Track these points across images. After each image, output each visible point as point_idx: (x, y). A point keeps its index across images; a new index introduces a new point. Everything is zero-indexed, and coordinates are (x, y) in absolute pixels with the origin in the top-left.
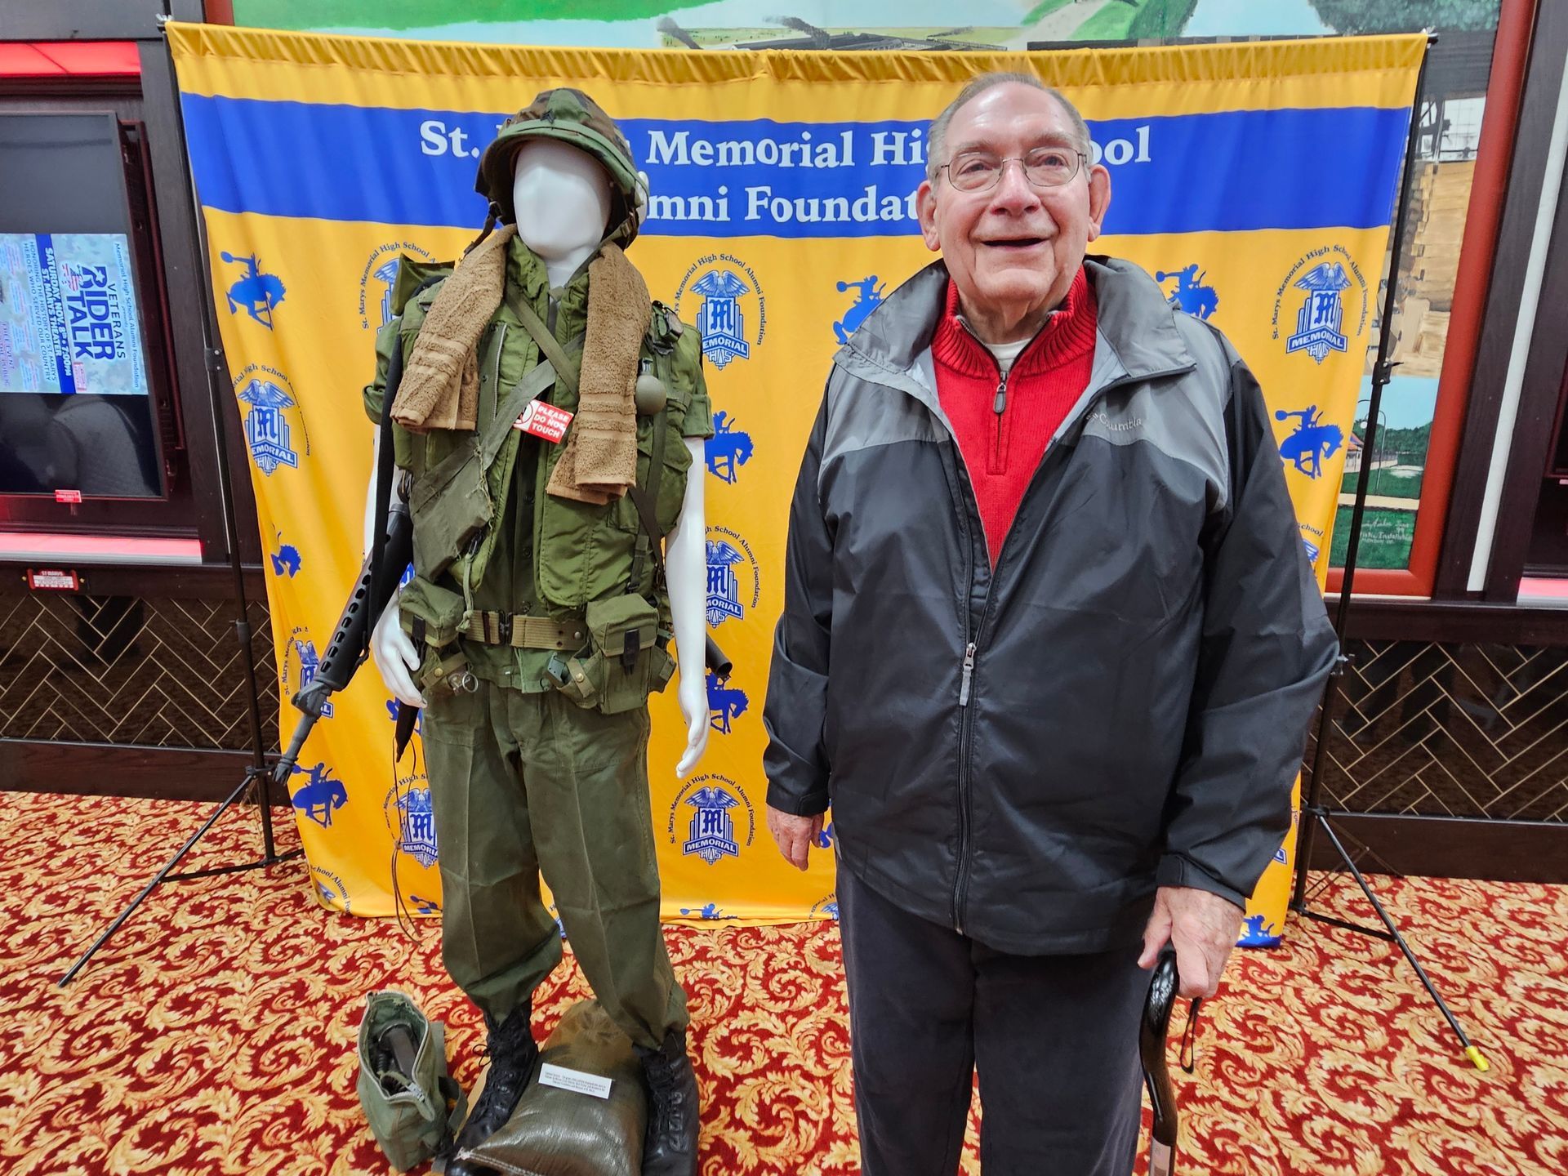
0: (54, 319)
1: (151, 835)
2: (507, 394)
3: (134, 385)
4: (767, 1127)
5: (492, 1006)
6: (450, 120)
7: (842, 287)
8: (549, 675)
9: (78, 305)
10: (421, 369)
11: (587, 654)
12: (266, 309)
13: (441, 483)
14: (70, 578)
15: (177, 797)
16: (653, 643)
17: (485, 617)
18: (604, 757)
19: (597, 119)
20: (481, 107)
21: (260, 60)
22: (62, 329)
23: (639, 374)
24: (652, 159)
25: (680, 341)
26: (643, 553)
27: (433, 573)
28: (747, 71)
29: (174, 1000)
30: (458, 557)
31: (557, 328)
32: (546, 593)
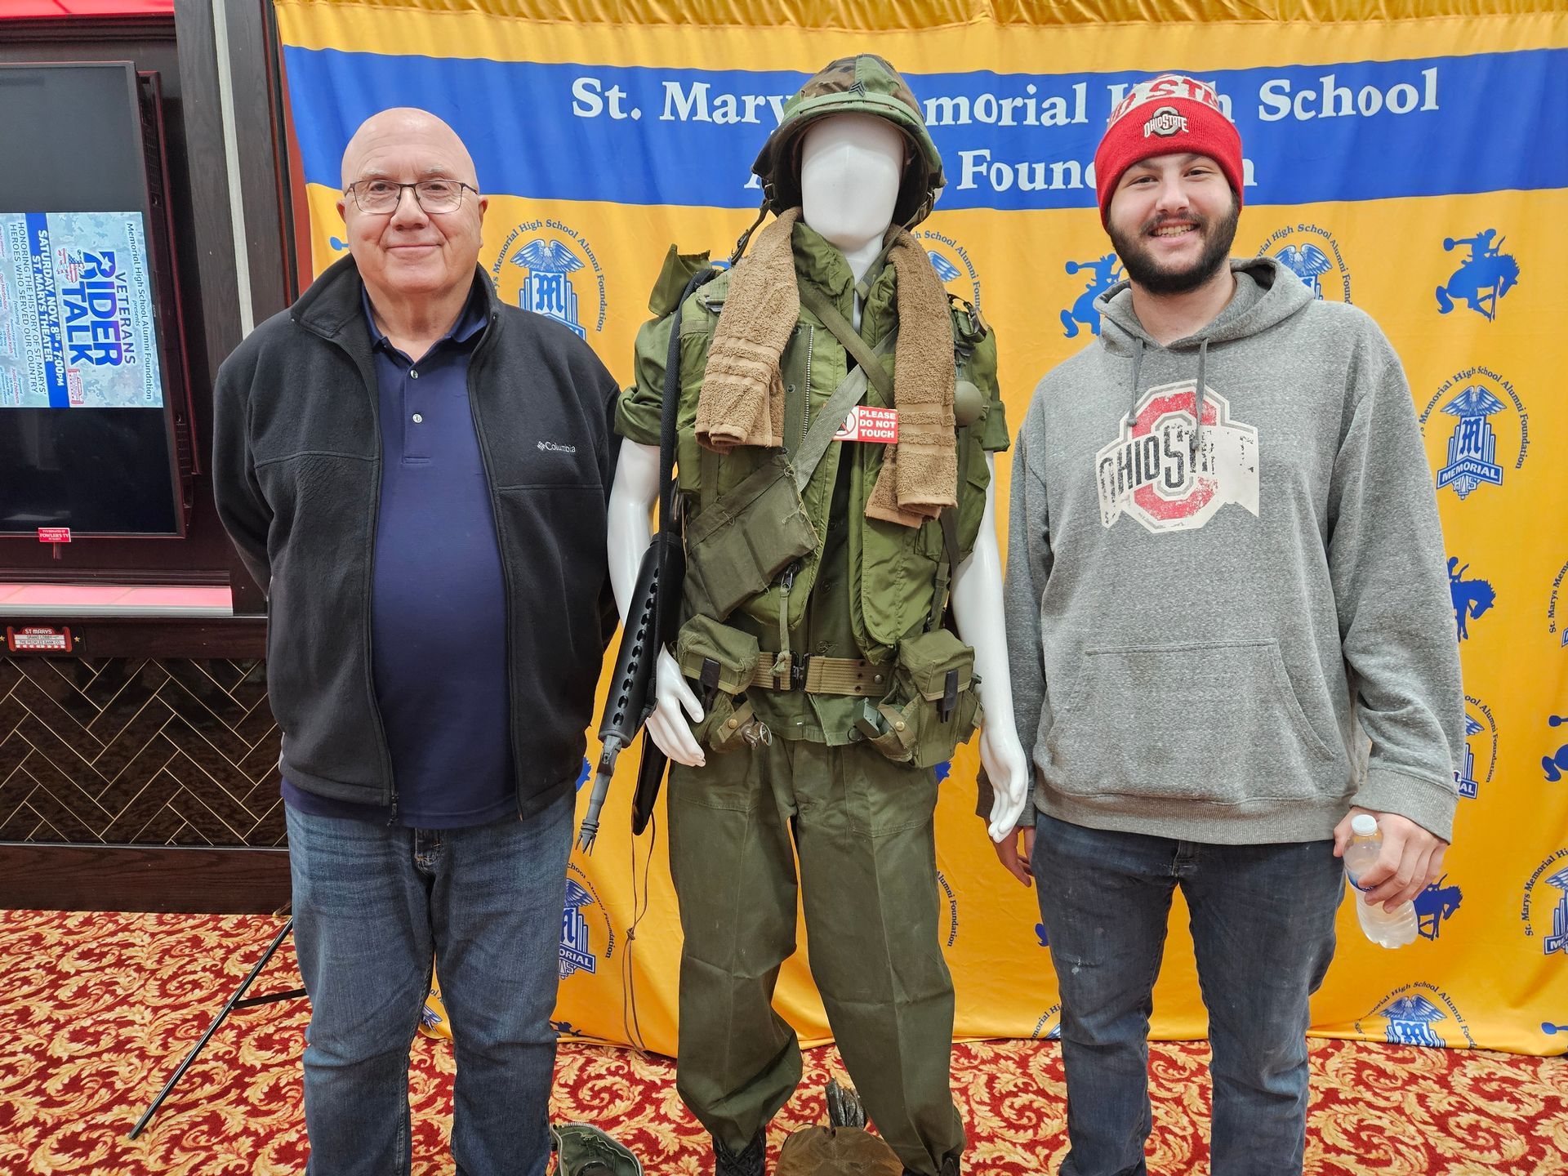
0: (46, 317)
1: (172, 957)
2: (819, 406)
3: (145, 396)
5: (728, 1131)
6: (606, 75)
7: (1072, 268)
8: (861, 727)
9: (76, 299)
10: (732, 380)
13: (738, 509)
14: (62, 637)
15: (189, 910)
16: (967, 686)
17: (775, 659)
18: (901, 819)
20: (644, 59)
21: (383, 7)
22: (55, 330)
25: (984, 340)
26: (942, 582)
27: (726, 611)
28: (964, 14)
29: (277, 1151)
30: (765, 590)
31: (864, 328)
32: (870, 628)
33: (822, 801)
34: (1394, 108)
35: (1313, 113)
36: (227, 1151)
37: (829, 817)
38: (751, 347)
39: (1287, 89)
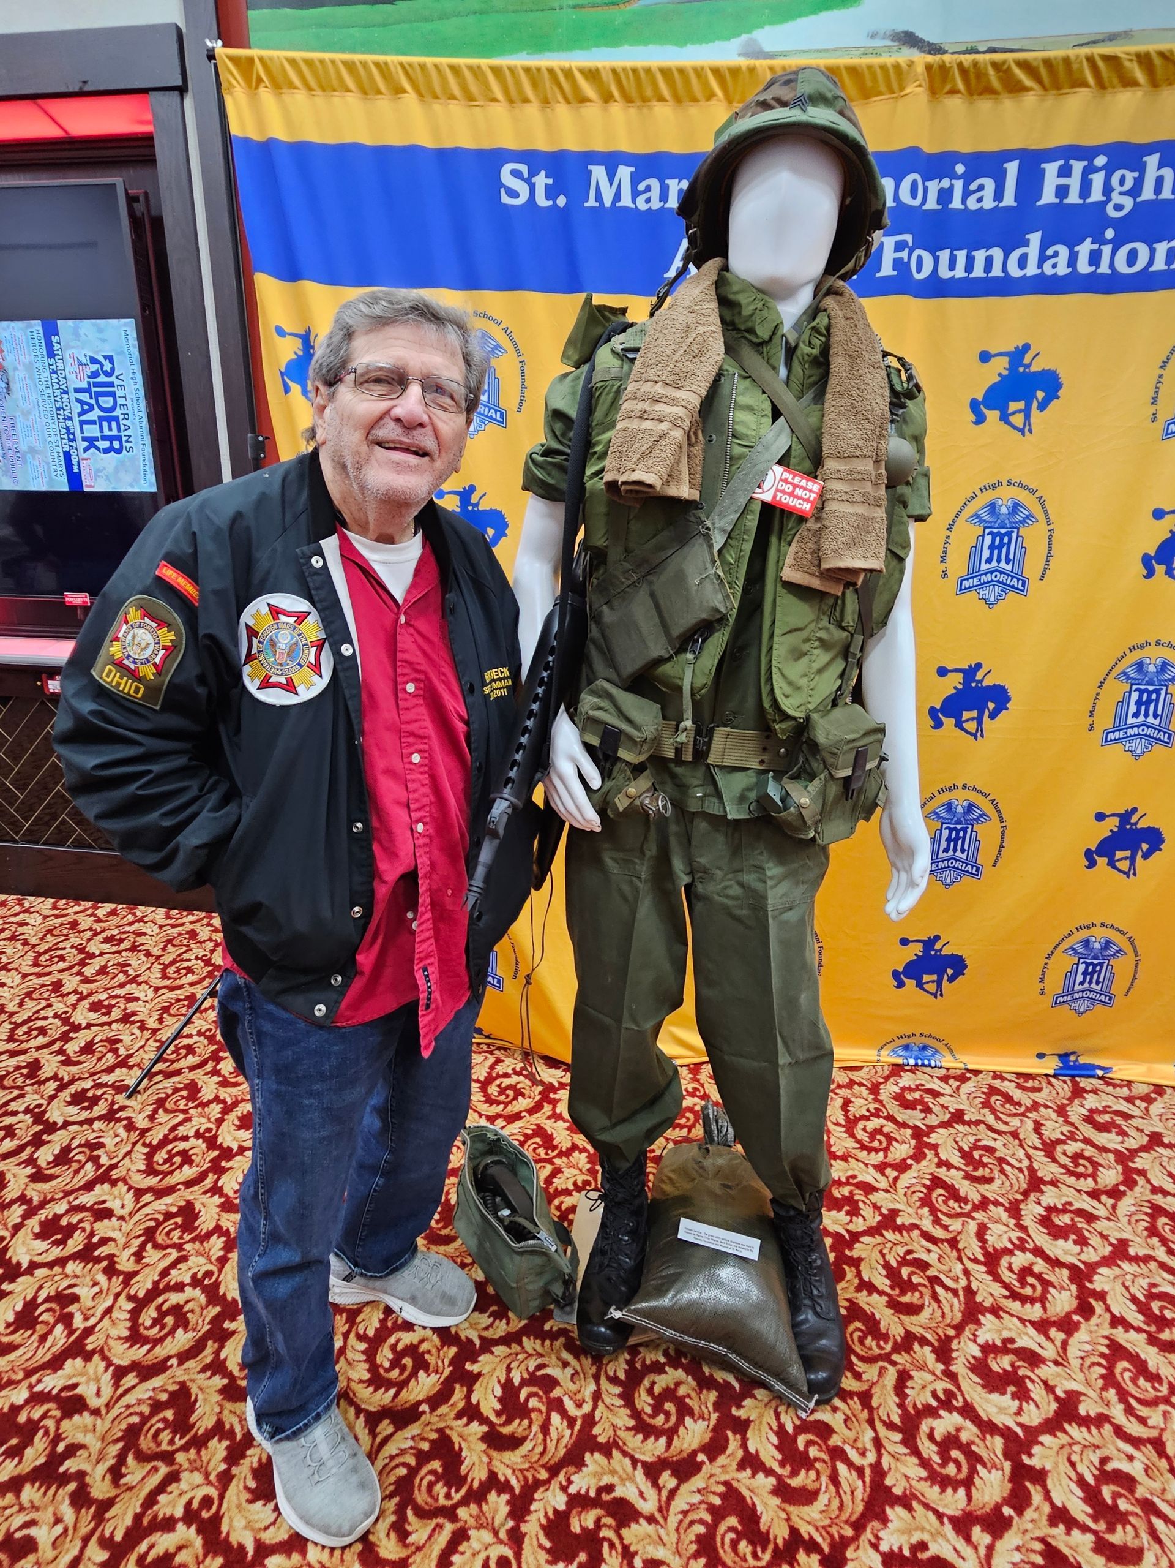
0: (62, 412)
2: (741, 458)
3: (141, 481)
4: (903, 1293)
5: (613, 1153)
6: (533, 160)
7: (985, 357)
8: (764, 800)
9: (84, 397)
10: (647, 424)
11: (801, 775)
16: (876, 763)
18: (796, 892)
20: (571, 144)
21: (319, 93)
22: (68, 423)
25: (917, 398)
26: (854, 657)
27: (630, 676)
28: (896, 86)
29: (240, 1119)
30: (671, 657)
31: (792, 378)
32: (780, 701)
33: (718, 872)
36: (201, 1115)
37: (725, 888)
38: (670, 392)
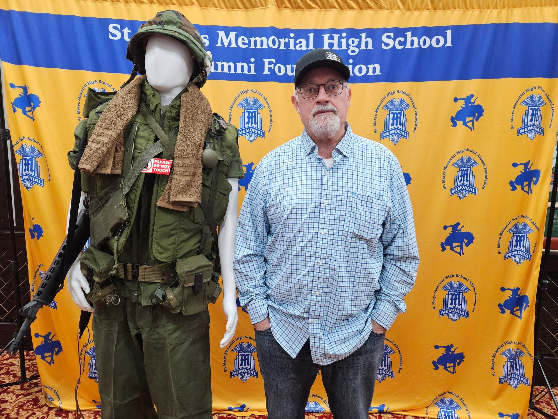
2: (138, 157)
6: (122, 23)
8: (156, 296)
10: (94, 145)
11: (176, 285)
12: (31, 111)
13: (104, 200)
16: (209, 279)
17: (125, 267)
18: (184, 336)
19: (186, 25)
20: (137, 18)
23: (204, 148)
24: (219, 44)
25: (226, 132)
26: (207, 234)
27: (99, 245)
28: (264, 4)
31: (164, 125)
32: (155, 255)
33: (147, 328)
34: (434, 45)
35: (403, 47)
37: (151, 335)
39: (393, 37)
